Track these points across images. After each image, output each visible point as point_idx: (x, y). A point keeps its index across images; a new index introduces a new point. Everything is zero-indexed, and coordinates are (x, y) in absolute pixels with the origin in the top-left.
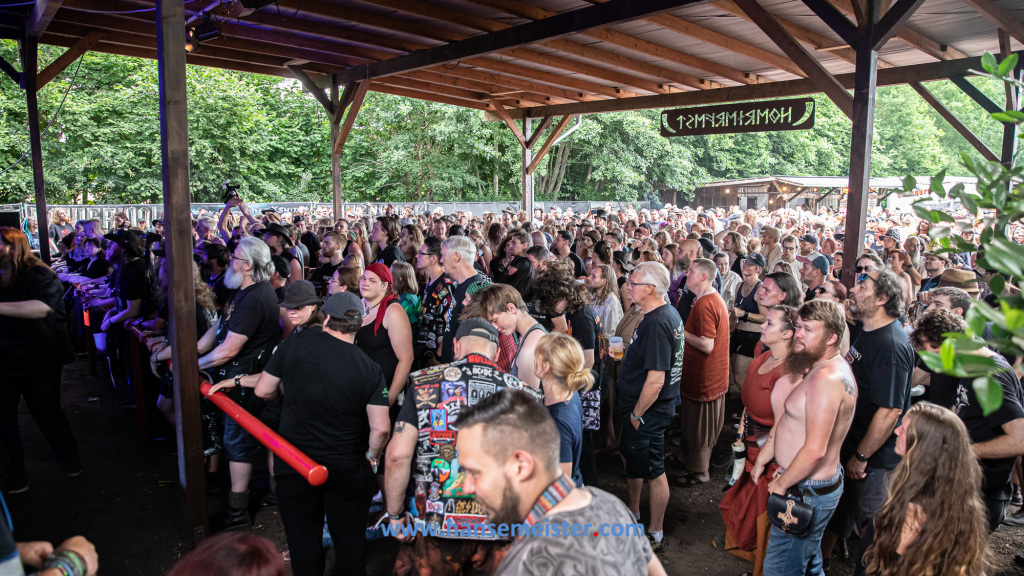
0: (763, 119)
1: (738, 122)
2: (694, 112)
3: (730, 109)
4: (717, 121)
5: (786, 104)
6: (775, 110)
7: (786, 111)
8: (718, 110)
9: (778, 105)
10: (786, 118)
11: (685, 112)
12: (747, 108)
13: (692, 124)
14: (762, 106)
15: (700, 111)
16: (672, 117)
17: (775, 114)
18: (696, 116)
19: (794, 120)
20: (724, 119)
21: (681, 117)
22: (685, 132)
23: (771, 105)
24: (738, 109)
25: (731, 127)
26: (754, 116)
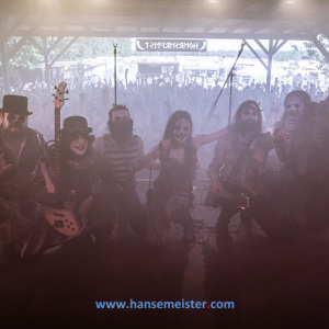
0: (186, 47)
1: (175, 47)
2: (154, 41)
3: (172, 41)
4: (165, 46)
5: (196, 42)
6: (191, 43)
7: (195, 44)
8: (166, 41)
9: (193, 42)
10: (196, 47)
11: (149, 41)
12: (180, 41)
13: (153, 46)
14: (186, 42)
15: (157, 41)
16: (142, 43)
17: (191, 45)
18: (155, 43)
19: (199, 48)
21: (147, 43)
22: (150, 50)
23: (190, 41)
24: (176, 41)
25: (172, 50)
26: (182, 46)
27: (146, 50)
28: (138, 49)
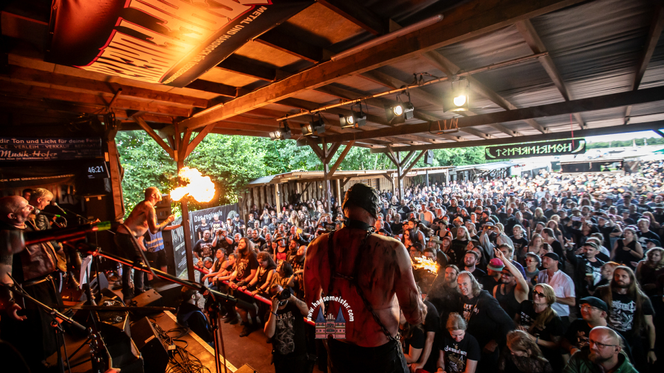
0: (552, 150)
1: (536, 152)
2: (506, 147)
3: (531, 146)
4: (522, 151)
5: (567, 142)
6: (559, 145)
7: (567, 145)
8: (522, 146)
9: (562, 143)
10: (567, 149)
11: (501, 148)
12: (541, 145)
13: (506, 153)
14: (552, 144)
15: (511, 147)
16: (493, 151)
17: (560, 147)
18: (509, 149)
19: (573, 150)
20: (527, 150)
21: (498, 150)
22: (502, 157)
23: (557, 143)
24: (536, 145)
25: (531, 154)
26: (546, 149)
27: (497, 158)
28: (487, 157)
